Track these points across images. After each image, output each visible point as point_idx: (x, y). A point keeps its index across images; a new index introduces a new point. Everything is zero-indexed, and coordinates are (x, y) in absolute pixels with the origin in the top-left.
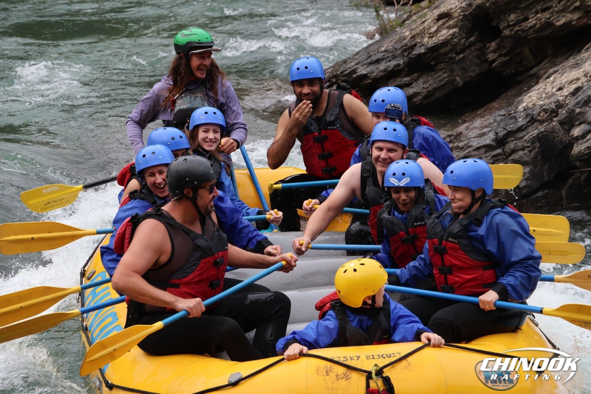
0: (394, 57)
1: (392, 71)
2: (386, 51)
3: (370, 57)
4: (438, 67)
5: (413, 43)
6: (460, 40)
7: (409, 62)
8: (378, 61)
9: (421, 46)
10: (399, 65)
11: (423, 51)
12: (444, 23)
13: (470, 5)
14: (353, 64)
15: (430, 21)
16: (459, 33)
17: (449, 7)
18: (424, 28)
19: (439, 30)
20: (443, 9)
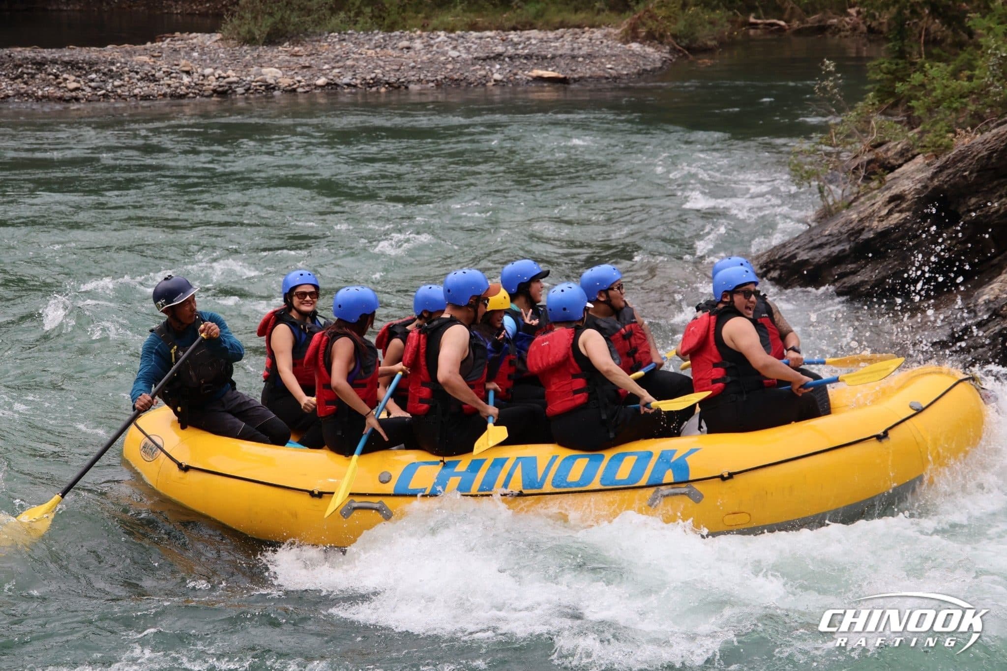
0: (839, 242)
1: (837, 256)
2: (830, 235)
3: (812, 241)
4: (888, 254)
5: (861, 227)
6: (912, 225)
7: (856, 247)
8: (821, 246)
9: (869, 231)
10: (844, 250)
11: (872, 236)
12: (896, 206)
13: (925, 187)
14: (793, 248)
15: (880, 203)
16: (912, 217)
17: (902, 189)
18: (873, 211)
19: (890, 213)
20: (895, 191)
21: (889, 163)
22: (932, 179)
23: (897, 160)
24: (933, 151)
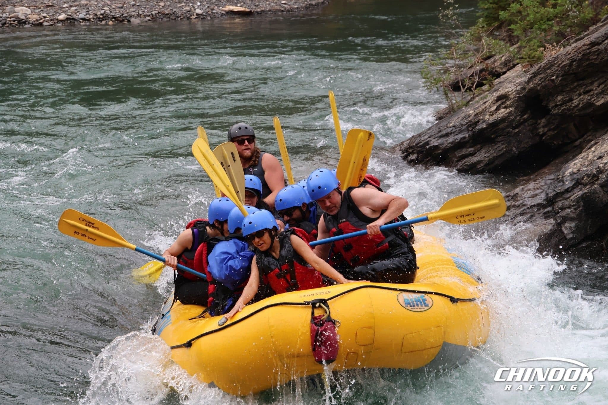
0: (461, 131)
1: (459, 142)
2: (453, 126)
3: (440, 131)
4: (498, 140)
5: (476, 120)
6: (515, 117)
7: (473, 135)
8: (447, 135)
9: (483, 122)
10: (465, 138)
11: (485, 126)
12: (502, 104)
13: (524, 89)
14: (426, 137)
15: (490, 101)
16: (515, 112)
17: (506, 90)
18: (485, 108)
19: (498, 109)
20: (501, 92)
21: (496, 71)
22: (528, 82)
23: (501, 69)
24: (528, 61)
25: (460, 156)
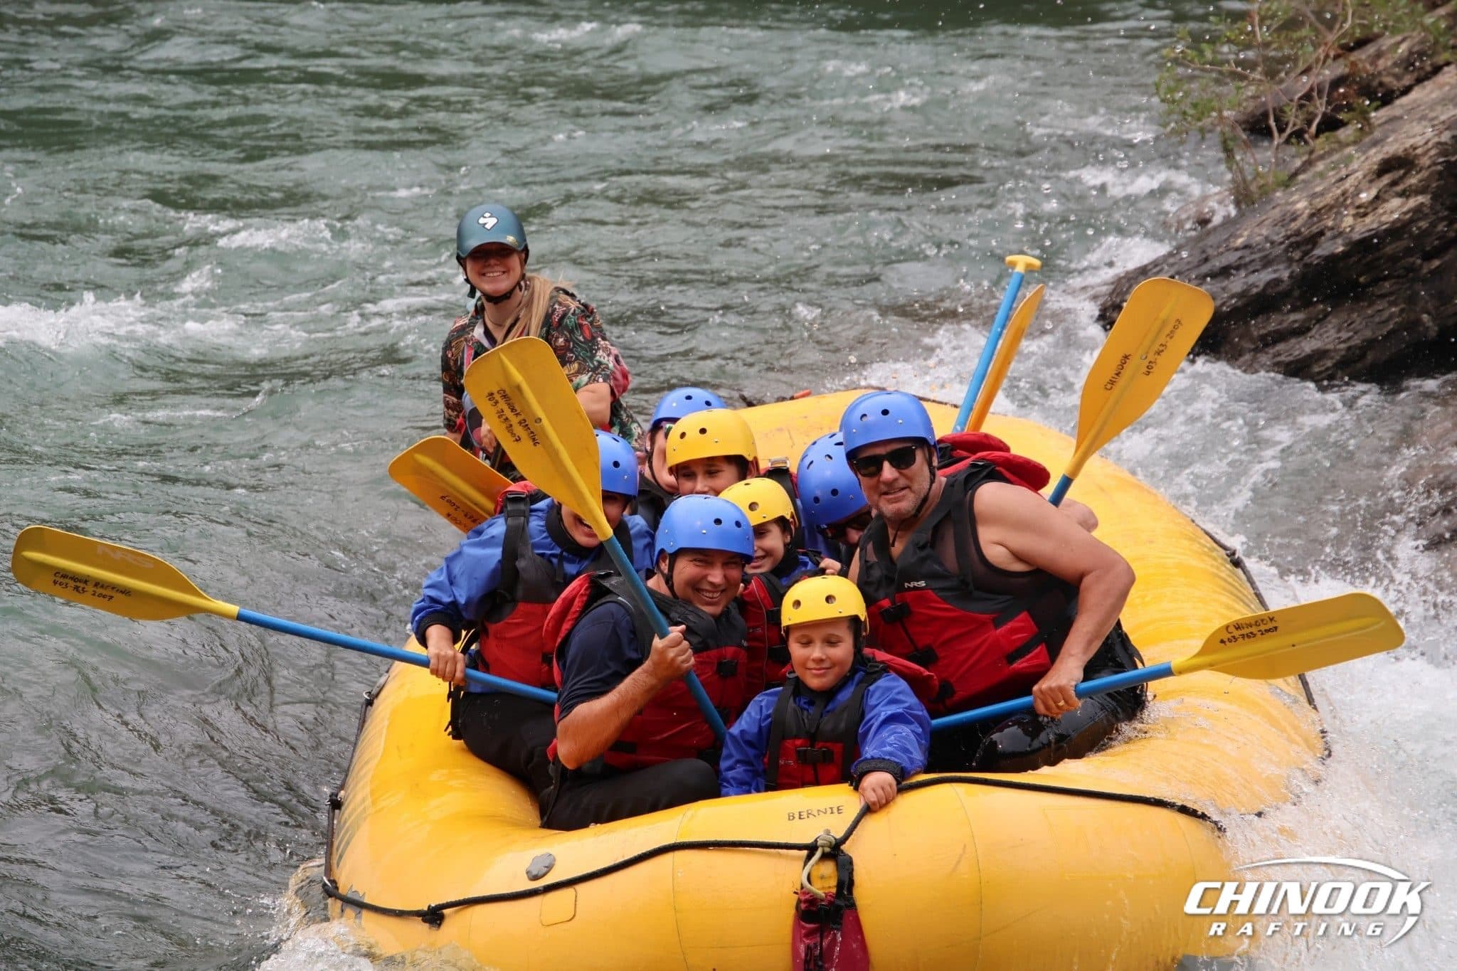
0: (1267, 262)
1: (1262, 295)
2: (1246, 247)
3: (1206, 260)
4: (1378, 290)
5: (1315, 229)
6: (1433, 224)
7: (1304, 276)
8: (1226, 271)
9: (1334, 237)
10: (1277, 281)
11: (1341, 249)
12: (1395, 182)
15: (1359, 174)
16: (1431, 207)
17: (1409, 143)
18: (1344, 194)
19: (1381, 198)
20: (1393, 147)
21: (1382, 84)
23: (1398, 77)
25: (1263, 338)
